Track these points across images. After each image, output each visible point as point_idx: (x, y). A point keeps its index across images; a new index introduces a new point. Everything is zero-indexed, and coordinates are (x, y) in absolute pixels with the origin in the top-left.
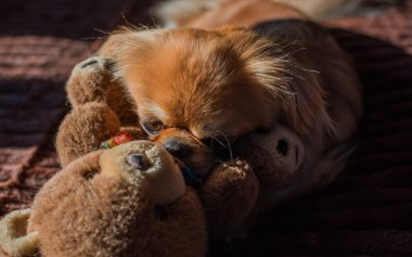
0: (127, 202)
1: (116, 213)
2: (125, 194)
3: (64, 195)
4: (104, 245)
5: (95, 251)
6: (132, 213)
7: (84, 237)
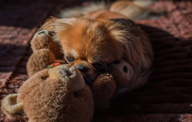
0: (62, 89)
1: (58, 94)
2: (61, 86)
3: (34, 86)
4: (53, 107)
5: (49, 110)
6: (65, 94)
7: (44, 104)
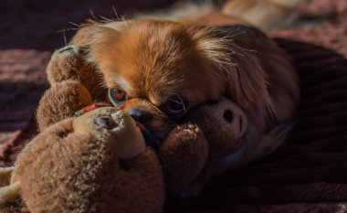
0: (95, 154)
2: (94, 148)
3: (42, 150)
4: (76, 189)
5: (68, 194)
6: (100, 163)
7: (59, 183)
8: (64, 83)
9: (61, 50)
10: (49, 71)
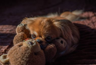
0: (28, 51)
1: (26, 53)
2: (28, 49)
3: (15, 50)
4: (23, 60)
5: (21, 61)
6: (29, 53)
7: (19, 58)
8: (20, 33)
9: (20, 25)
10: (16, 30)
